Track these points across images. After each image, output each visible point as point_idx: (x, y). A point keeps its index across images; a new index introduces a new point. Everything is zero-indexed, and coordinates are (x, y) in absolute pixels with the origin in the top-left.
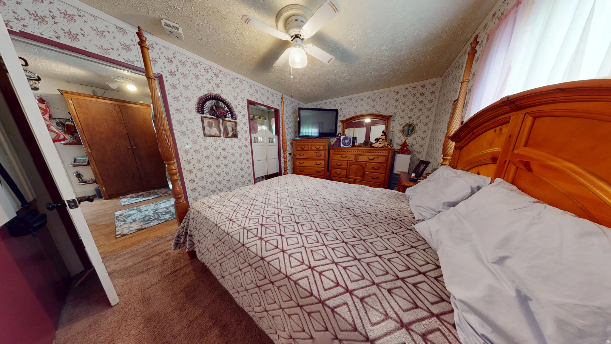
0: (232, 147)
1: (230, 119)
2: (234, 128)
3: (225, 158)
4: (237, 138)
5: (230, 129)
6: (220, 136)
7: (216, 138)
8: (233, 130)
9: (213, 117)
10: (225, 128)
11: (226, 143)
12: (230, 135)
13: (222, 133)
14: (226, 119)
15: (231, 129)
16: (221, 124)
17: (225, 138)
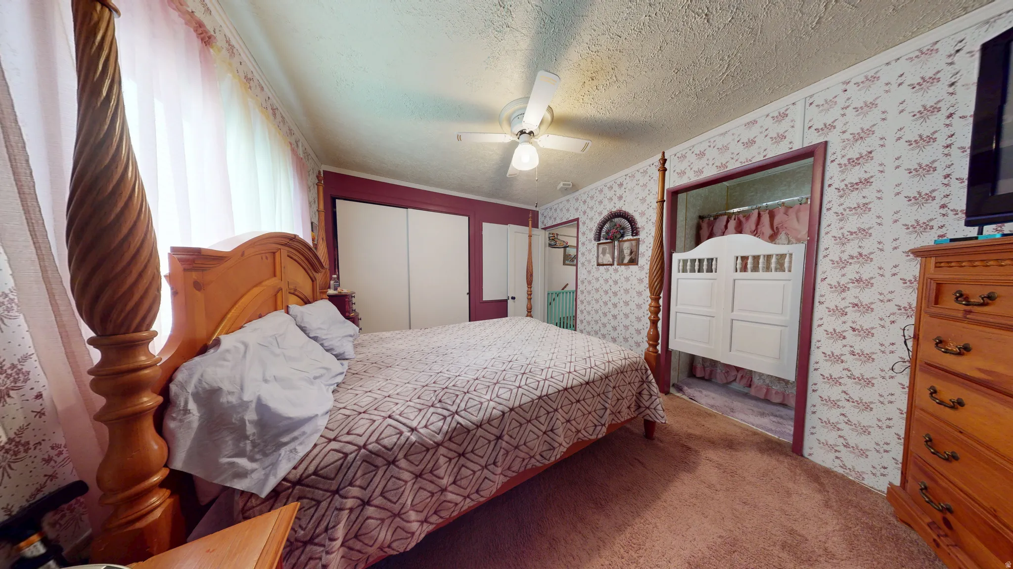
0: (627, 279)
1: (631, 237)
2: (634, 249)
3: (615, 294)
4: (637, 264)
5: (627, 252)
6: (612, 265)
7: (608, 266)
8: (631, 253)
9: (609, 241)
10: (621, 251)
11: (620, 273)
12: (626, 261)
13: (616, 260)
14: (625, 238)
15: (629, 252)
16: (616, 248)
17: (619, 266)
